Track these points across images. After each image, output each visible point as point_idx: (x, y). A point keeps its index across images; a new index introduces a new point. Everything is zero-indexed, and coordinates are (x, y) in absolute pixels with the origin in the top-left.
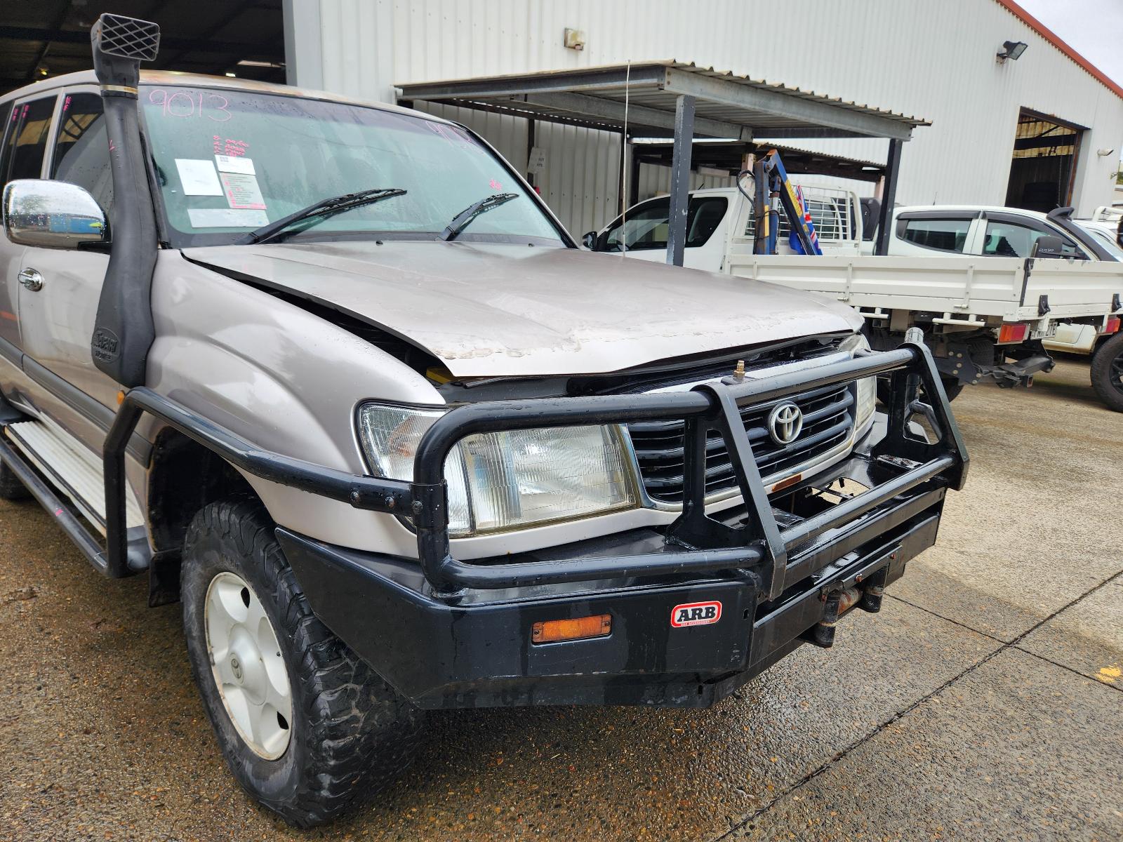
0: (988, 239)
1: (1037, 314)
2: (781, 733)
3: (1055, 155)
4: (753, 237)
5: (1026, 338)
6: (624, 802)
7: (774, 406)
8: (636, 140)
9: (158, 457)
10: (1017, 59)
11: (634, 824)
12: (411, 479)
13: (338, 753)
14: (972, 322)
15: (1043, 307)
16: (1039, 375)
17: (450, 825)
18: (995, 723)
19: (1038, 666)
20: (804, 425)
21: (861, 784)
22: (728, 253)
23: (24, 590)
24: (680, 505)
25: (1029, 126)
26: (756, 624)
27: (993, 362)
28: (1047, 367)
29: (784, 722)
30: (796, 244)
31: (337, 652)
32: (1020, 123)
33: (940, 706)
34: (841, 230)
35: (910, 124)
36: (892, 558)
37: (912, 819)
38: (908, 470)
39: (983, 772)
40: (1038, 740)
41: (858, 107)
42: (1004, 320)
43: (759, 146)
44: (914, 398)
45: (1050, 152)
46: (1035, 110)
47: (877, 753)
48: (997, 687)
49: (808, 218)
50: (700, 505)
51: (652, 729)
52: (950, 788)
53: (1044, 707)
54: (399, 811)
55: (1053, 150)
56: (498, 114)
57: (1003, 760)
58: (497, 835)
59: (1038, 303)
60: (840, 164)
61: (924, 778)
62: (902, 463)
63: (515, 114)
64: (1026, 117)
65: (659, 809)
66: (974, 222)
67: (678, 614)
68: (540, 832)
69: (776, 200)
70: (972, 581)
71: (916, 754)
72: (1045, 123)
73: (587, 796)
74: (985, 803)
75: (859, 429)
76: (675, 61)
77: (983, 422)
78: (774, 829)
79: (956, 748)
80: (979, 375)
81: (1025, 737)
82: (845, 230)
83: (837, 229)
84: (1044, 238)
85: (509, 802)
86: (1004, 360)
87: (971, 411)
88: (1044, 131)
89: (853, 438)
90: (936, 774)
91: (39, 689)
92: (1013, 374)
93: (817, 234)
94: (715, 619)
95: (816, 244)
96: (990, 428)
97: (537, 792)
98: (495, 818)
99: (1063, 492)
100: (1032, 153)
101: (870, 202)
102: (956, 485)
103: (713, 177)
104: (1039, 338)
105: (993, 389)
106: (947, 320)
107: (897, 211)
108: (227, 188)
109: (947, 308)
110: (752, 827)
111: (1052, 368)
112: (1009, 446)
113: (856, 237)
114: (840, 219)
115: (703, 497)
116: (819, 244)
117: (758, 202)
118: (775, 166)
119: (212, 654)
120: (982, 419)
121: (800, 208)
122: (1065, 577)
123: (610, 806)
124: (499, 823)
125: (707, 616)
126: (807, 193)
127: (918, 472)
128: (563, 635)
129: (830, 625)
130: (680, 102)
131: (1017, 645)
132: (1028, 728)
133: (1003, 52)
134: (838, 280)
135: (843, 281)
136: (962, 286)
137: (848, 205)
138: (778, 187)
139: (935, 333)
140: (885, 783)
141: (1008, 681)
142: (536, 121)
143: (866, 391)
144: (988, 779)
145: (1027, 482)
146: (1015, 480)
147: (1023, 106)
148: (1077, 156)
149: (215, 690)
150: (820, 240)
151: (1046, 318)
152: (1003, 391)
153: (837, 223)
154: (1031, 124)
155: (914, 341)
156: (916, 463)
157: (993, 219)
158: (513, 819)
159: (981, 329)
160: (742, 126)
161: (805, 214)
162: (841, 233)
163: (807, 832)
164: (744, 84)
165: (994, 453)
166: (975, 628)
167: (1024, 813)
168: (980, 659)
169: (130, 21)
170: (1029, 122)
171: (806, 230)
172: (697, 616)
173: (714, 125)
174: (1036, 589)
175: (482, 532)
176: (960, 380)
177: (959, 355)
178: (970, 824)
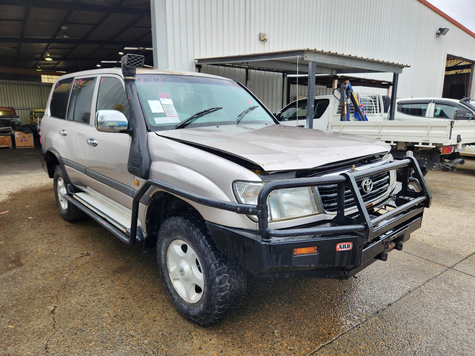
0: (436, 111)
1: (457, 142)
2: (366, 298)
3: (463, 73)
4: (340, 114)
5: (452, 151)
6: (313, 320)
7: (363, 180)
8: (289, 76)
9: (151, 202)
10: (444, 35)
11: (317, 326)
12: (257, 204)
13: (222, 297)
14: (431, 146)
15: (459, 140)
16: (459, 166)
17: (254, 326)
18: (446, 294)
19: (461, 275)
20: (373, 186)
21: (397, 314)
22: (330, 121)
23: (85, 253)
24: (336, 212)
25: (451, 61)
26: (363, 251)
27: (440, 161)
28: (462, 163)
29: (367, 294)
30: (357, 116)
31: (221, 263)
32: (447, 60)
33: (425, 289)
34: (375, 110)
35: (402, 67)
36: (406, 231)
37: (416, 325)
38: (411, 201)
39: (442, 310)
40: (461, 300)
41: (380, 62)
42: (443, 145)
43: (339, 77)
44: (410, 176)
45: (461, 72)
46: (453, 55)
47: (402, 304)
48: (446, 282)
49: (361, 106)
50: (343, 212)
51: (320, 297)
52: (430, 315)
53: (464, 289)
54: (236, 322)
55: (462, 71)
56: (234, 68)
57: (449, 306)
58: (271, 329)
59: (457, 138)
60: (373, 82)
61: (420, 312)
62: (408, 198)
63: (241, 68)
64: (450, 58)
65: (326, 322)
66: (430, 104)
67: (338, 247)
68: (285, 328)
69: (349, 100)
70: (435, 245)
71: (417, 304)
72: (458, 60)
73: (300, 318)
74: (442, 320)
75: (391, 187)
76: (308, 49)
77: (437, 185)
78: (367, 328)
79: (431, 302)
80: (434, 167)
81: (457, 299)
82: (376, 110)
83: (373, 110)
84: (459, 110)
85: (273, 320)
86: (444, 160)
87: (432, 181)
88: (458, 63)
89: (389, 191)
90: (424, 311)
91: (102, 285)
92: (448, 166)
93: (365, 112)
94: (350, 248)
95: (365, 116)
96: (440, 188)
97: (282, 317)
98: (269, 324)
99: (470, 212)
100: (453, 72)
101: (386, 97)
102: (428, 207)
103: (320, 89)
104: (458, 151)
105: (440, 172)
106: (420, 145)
107: (397, 101)
108: (165, 110)
109: (420, 141)
110: (359, 327)
111: (464, 163)
112: (448, 195)
113: (381, 112)
114: (374, 106)
115: (344, 209)
116: (366, 116)
117: (342, 100)
118: (348, 86)
119: (169, 269)
120: (436, 184)
121: (358, 102)
122: (471, 244)
123: (308, 321)
124: (270, 326)
125: (348, 247)
126: (361, 96)
127: (414, 201)
128: (303, 253)
129: (386, 253)
130: (310, 64)
131: (453, 268)
132: (458, 296)
133: (439, 32)
134: (375, 131)
135: (378, 131)
136: (426, 132)
137: (377, 100)
138: (350, 94)
139: (415, 150)
140: (406, 313)
141: (450, 280)
142: (249, 70)
143: (393, 175)
144: (443, 312)
145: (456, 209)
146: (450, 208)
147: (448, 54)
148: (472, 73)
149: (170, 282)
150: (367, 114)
151: (460, 144)
152: (445, 172)
153: (373, 107)
154: (452, 60)
155: (410, 156)
156: (413, 199)
157: (437, 103)
158: (275, 324)
159: (434, 148)
160: (333, 69)
161: (360, 104)
162: (375, 111)
163: (379, 329)
164: (335, 55)
165: (442, 198)
166: (437, 262)
167: (457, 323)
168: (439, 273)
169: (136, 56)
170: (451, 60)
171: (361, 110)
172: (344, 247)
173: (321, 69)
174: (460, 248)
175: (275, 221)
176: (427, 169)
177: (426, 159)
178: (437, 326)
